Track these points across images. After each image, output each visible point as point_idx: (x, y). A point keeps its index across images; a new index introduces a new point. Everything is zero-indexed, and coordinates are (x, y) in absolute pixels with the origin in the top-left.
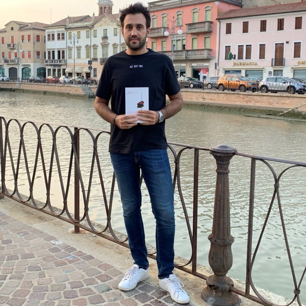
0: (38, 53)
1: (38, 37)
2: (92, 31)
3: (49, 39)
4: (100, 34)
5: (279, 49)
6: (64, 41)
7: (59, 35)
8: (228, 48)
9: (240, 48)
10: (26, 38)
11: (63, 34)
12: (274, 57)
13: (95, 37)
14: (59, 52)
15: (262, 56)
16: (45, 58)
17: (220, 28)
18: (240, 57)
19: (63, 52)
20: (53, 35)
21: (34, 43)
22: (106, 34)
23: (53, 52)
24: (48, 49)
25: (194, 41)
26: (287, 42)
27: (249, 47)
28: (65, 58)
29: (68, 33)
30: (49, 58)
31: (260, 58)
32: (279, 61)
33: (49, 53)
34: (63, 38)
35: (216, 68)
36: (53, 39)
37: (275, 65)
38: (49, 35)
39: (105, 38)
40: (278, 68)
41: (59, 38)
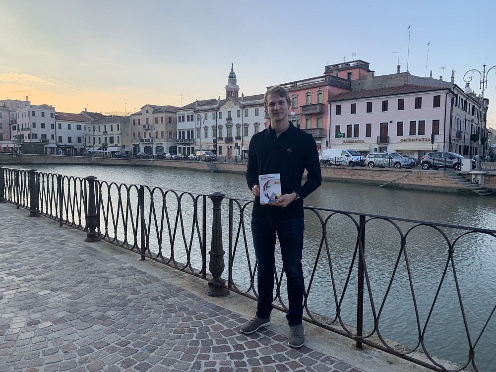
0: (170, 133)
1: (170, 118)
2: (218, 113)
3: (180, 121)
4: (225, 116)
5: (384, 127)
6: (193, 123)
7: (188, 117)
8: (338, 128)
9: (349, 127)
10: (159, 120)
11: (192, 116)
12: (379, 136)
13: (221, 118)
14: (188, 132)
15: (368, 134)
16: (176, 137)
17: (330, 110)
18: (349, 135)
19: (192, 132)
20: (183, 117)
21: (166, 124)
22: (230, 116)
23: (184, 132)
24: (178, 130)
25: (308, 121)
26: (391, 122)
27: (357, 127)
28: (194, 138)
29: (196, 115)
30: (180, 137)
31: (366, 136)
32: (384, 138)
33: (180, 132)
34: (192, 120)
35: (327, 146)
36: (183, 120)
37: (380, 143)
38: (180, 117)
39: (229, 119)
40: (383, 145)
41: (188, 120)
